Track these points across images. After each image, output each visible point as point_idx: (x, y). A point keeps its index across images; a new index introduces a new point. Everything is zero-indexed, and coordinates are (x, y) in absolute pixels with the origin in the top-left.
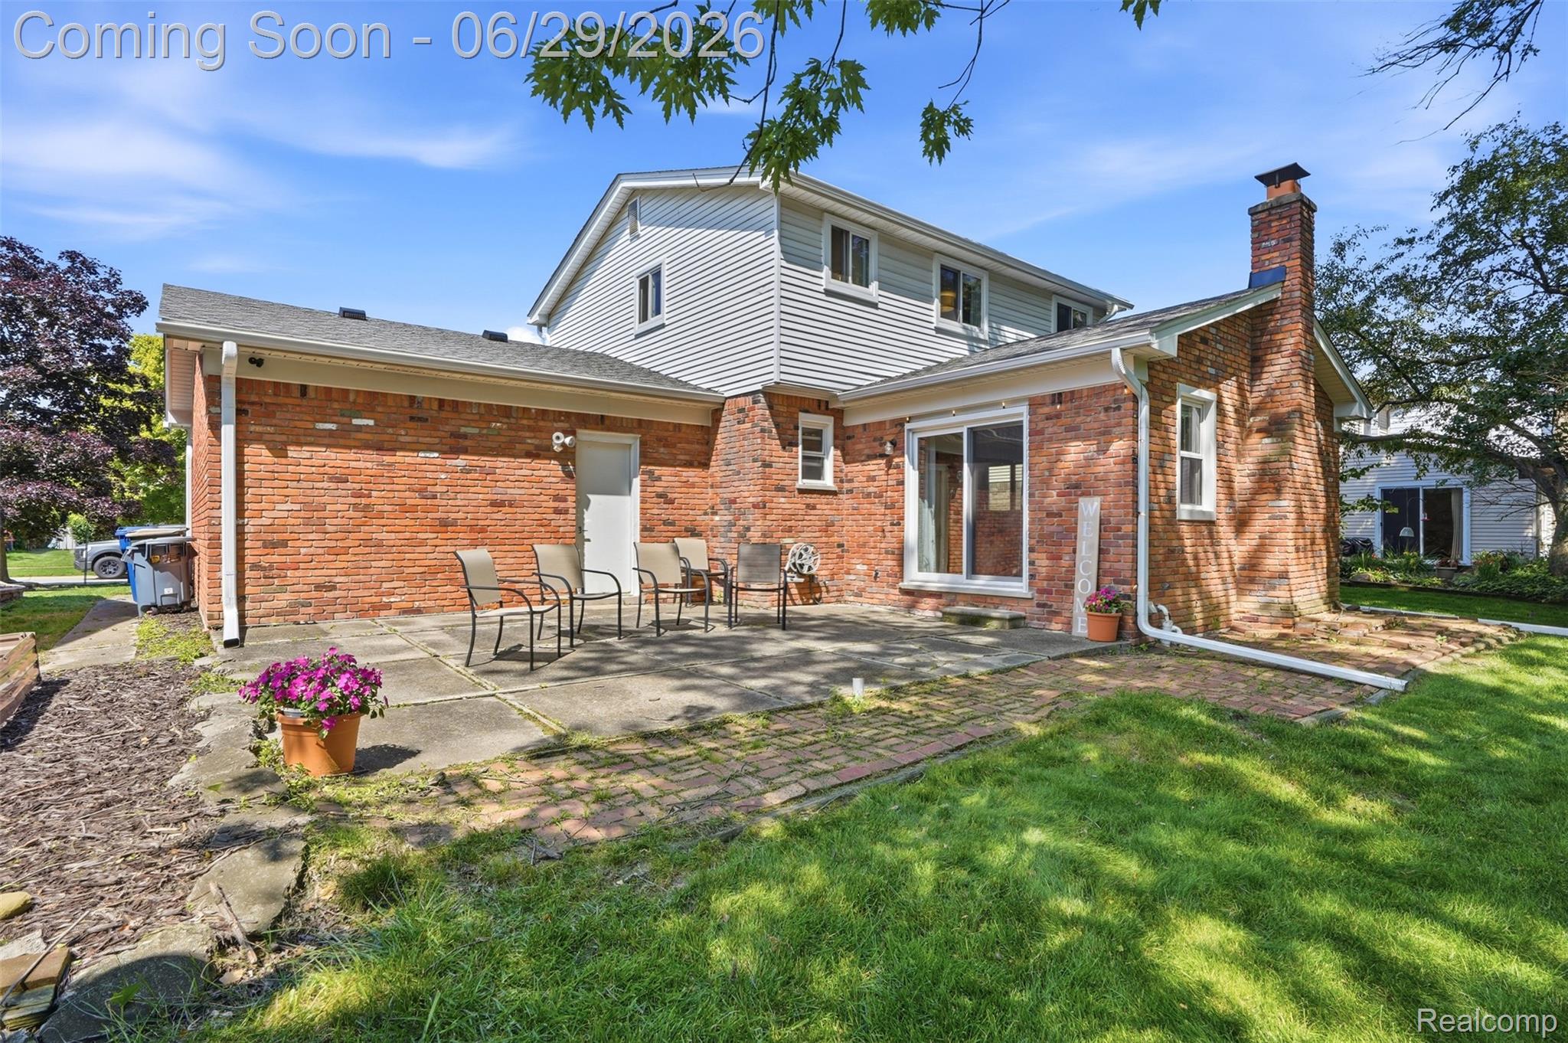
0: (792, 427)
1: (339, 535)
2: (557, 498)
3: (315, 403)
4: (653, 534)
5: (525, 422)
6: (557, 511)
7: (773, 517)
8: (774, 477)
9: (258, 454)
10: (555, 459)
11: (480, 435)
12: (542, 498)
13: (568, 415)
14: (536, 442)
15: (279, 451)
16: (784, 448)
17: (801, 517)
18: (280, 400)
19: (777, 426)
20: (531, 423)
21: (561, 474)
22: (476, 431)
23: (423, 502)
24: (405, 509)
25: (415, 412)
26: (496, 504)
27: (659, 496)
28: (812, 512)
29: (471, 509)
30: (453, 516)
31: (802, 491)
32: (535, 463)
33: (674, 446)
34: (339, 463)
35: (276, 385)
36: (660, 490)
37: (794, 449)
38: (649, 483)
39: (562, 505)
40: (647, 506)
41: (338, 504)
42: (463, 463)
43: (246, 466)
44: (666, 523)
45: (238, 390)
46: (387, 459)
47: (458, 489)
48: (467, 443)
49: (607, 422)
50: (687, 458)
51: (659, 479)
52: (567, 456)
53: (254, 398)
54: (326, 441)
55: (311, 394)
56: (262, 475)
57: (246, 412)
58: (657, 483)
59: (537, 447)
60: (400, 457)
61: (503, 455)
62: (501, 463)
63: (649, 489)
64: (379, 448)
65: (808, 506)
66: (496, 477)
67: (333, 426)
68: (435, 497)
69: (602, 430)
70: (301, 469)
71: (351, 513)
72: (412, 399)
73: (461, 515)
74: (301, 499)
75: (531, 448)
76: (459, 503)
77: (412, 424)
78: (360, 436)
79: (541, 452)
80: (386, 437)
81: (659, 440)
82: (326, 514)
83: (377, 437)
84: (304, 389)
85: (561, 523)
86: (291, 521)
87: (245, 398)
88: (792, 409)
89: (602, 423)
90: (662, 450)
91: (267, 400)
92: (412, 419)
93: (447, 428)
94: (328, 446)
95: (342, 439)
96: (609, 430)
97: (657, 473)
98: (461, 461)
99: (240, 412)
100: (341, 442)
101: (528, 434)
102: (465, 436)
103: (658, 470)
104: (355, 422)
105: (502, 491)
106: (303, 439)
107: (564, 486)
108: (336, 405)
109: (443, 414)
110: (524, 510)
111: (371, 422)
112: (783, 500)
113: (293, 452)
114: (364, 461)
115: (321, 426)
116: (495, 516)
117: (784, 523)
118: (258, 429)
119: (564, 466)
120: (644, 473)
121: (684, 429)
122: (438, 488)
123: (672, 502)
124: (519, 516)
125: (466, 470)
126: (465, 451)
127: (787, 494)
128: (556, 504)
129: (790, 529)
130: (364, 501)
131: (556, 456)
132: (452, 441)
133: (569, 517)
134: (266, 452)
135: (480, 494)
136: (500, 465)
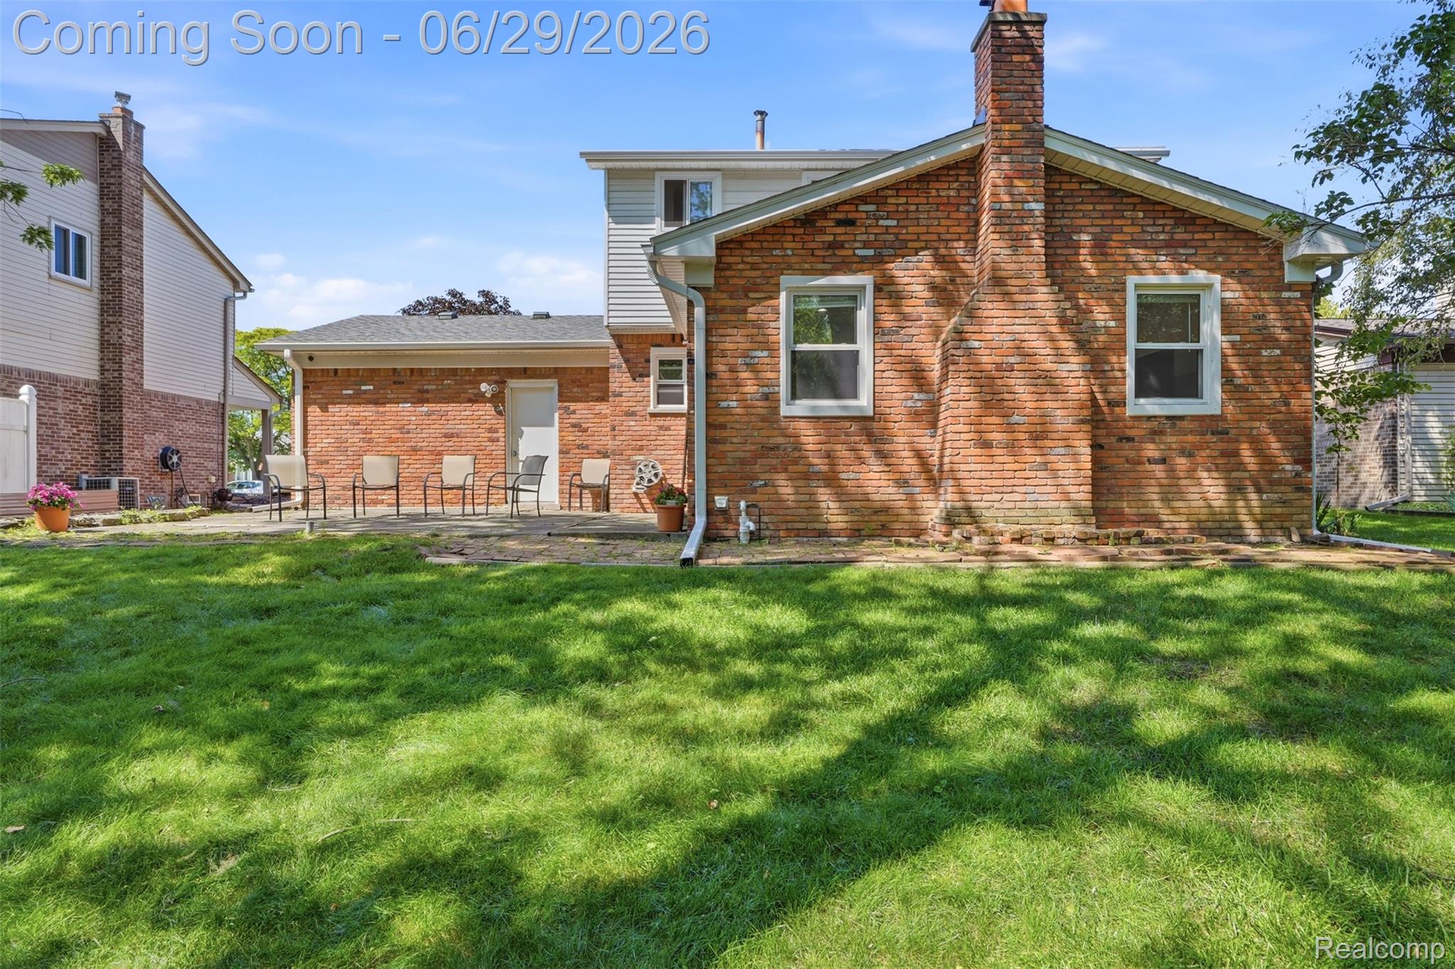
0: (643, 360)
1: (355, 457)
2: (491, 430)
3: (341, 379)
4: (569, 456)
5: (467, 378)
6: (492, 440)
7: (623, 438)
8: (624, 404)
9: (314, 410)
10: (489, 402)
11: (436, 389)
12: (480, 430)
13: (498, 370)
14: (476, 391)
15: (324, 409)
16: (634, 379)
17: (654, 438)
18: (324, 379)
19: (627, 361)
20: (471, 378)
21: (494, 413)
22: (434, 387)
23: (402, 436)
24: (391, 440)
25: (396, 379)
26: (446, 436)
27: (574, 426)
28: (667, 433)
29: (431, 440)
30: (420, 444)
31: (653, 415)
32: (475, 407)
33: (587, 386)
34: (354, 414)
35: (322, 370)
36: (574, 421)
37: (646, 379)
38: (565, 416)
39: (495, 435)
40: (563, 434)
41: (354, 438)
42: (426, 409)
43: (309, 418)
44: (579, 447)
45: (304, 375)
46: (381, 409)
47: (424, 426)
48: (428, 396)
49: (529, 372)
50: (599, 394)
51: (574, 412)
52: (497, 399)
53: (312, 379)
54: (347, 401)
55: (340, 373)
56: (316, 423)
57: (308, 387)
58: (572, 416)
59: (475, 395)
60: (388, 407)
61: (453, 402)
62: (451, 408)
63: (565, 421)
64: (376, 403)
65: (661, 428)
66: (448, 418)
67: (350, 392)
68: (409, 433)
69: (526, 378)
70: (335, 418)
71: (361, 444)
72: (395, 370)
73: (425, 444)
74: (336, 436)
75: (472, 396)
76: (423, 435)
77: (395, 387)
78: (365, 396)
79: (478, 398)
80: (378, 396)
81: (574, 382)
82: (348, 445)
83: (375, 396)
84: (336, 371)
85: (493, 448)
86: (330, 449)
87: (307, 379)
88: (644, 346)
89: (525, 373)
90: (575, 390)
91: (319, 379)
92: (394, 382)
93: (416, 387)
94: (349, 404)
95: (358, 399)
96: (531, 377)
97: (572, 408)
98: (425, 408)
99: (305, 388)
100: (356, 400)
101: (468, 386)
102: (427, 391)
103: (573, 406)
104: (363, 388)
105: (452, 427)
106: (336, 401)
107: (496, 422)
108: (353, 379)
109: (414, 378)
110: (468, 439)
111: (371, 387)
112: (632, 423)
113: (331, 408)
114: (368, 411)
115: (345, 392)
116: (447, 444)
117: (634, 443)
118: (314, 397)
119: (496, 407)
120: (560, 409)
121: (595, 372)
122: (411, 427)
123: (586, 430)
124: (464, 444)
125: (428, 414)
126: (428, 401)
127: (638, 418)
128: (490, 435)
129: (641, 448)
130: (369, 436)
131: (489, 401)
132: (419, 395)
133: (500, 443)
134: (318, 410)
135: (437, 429)
136: (450, 409)
